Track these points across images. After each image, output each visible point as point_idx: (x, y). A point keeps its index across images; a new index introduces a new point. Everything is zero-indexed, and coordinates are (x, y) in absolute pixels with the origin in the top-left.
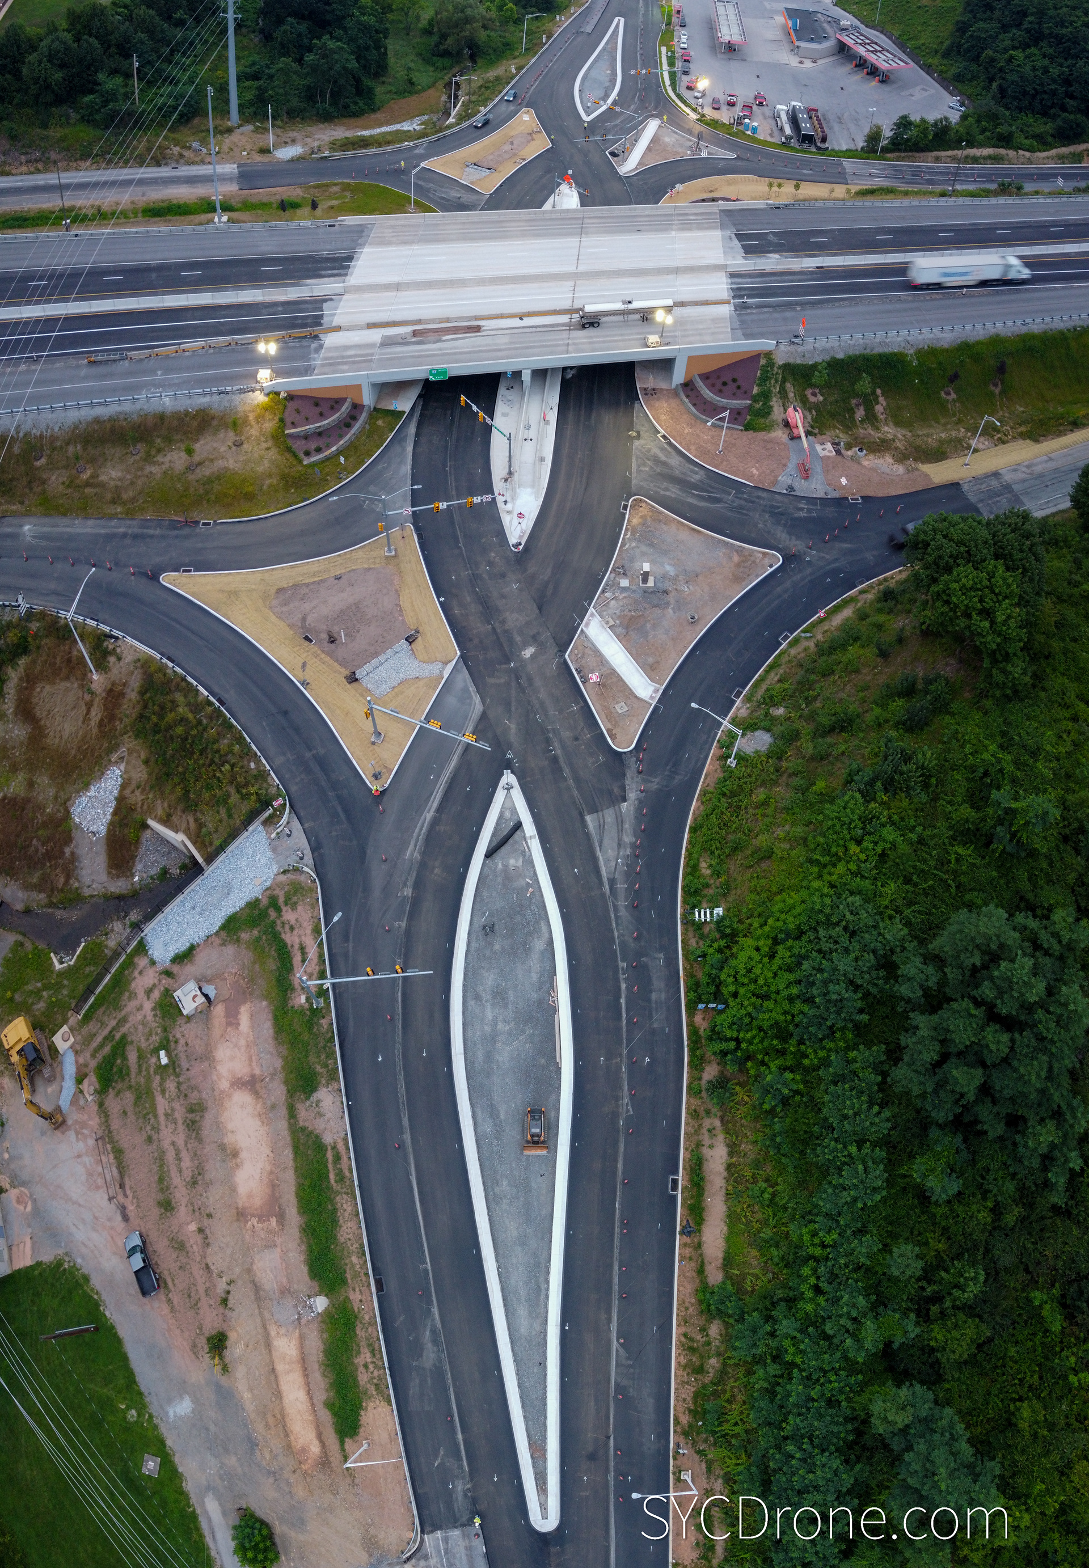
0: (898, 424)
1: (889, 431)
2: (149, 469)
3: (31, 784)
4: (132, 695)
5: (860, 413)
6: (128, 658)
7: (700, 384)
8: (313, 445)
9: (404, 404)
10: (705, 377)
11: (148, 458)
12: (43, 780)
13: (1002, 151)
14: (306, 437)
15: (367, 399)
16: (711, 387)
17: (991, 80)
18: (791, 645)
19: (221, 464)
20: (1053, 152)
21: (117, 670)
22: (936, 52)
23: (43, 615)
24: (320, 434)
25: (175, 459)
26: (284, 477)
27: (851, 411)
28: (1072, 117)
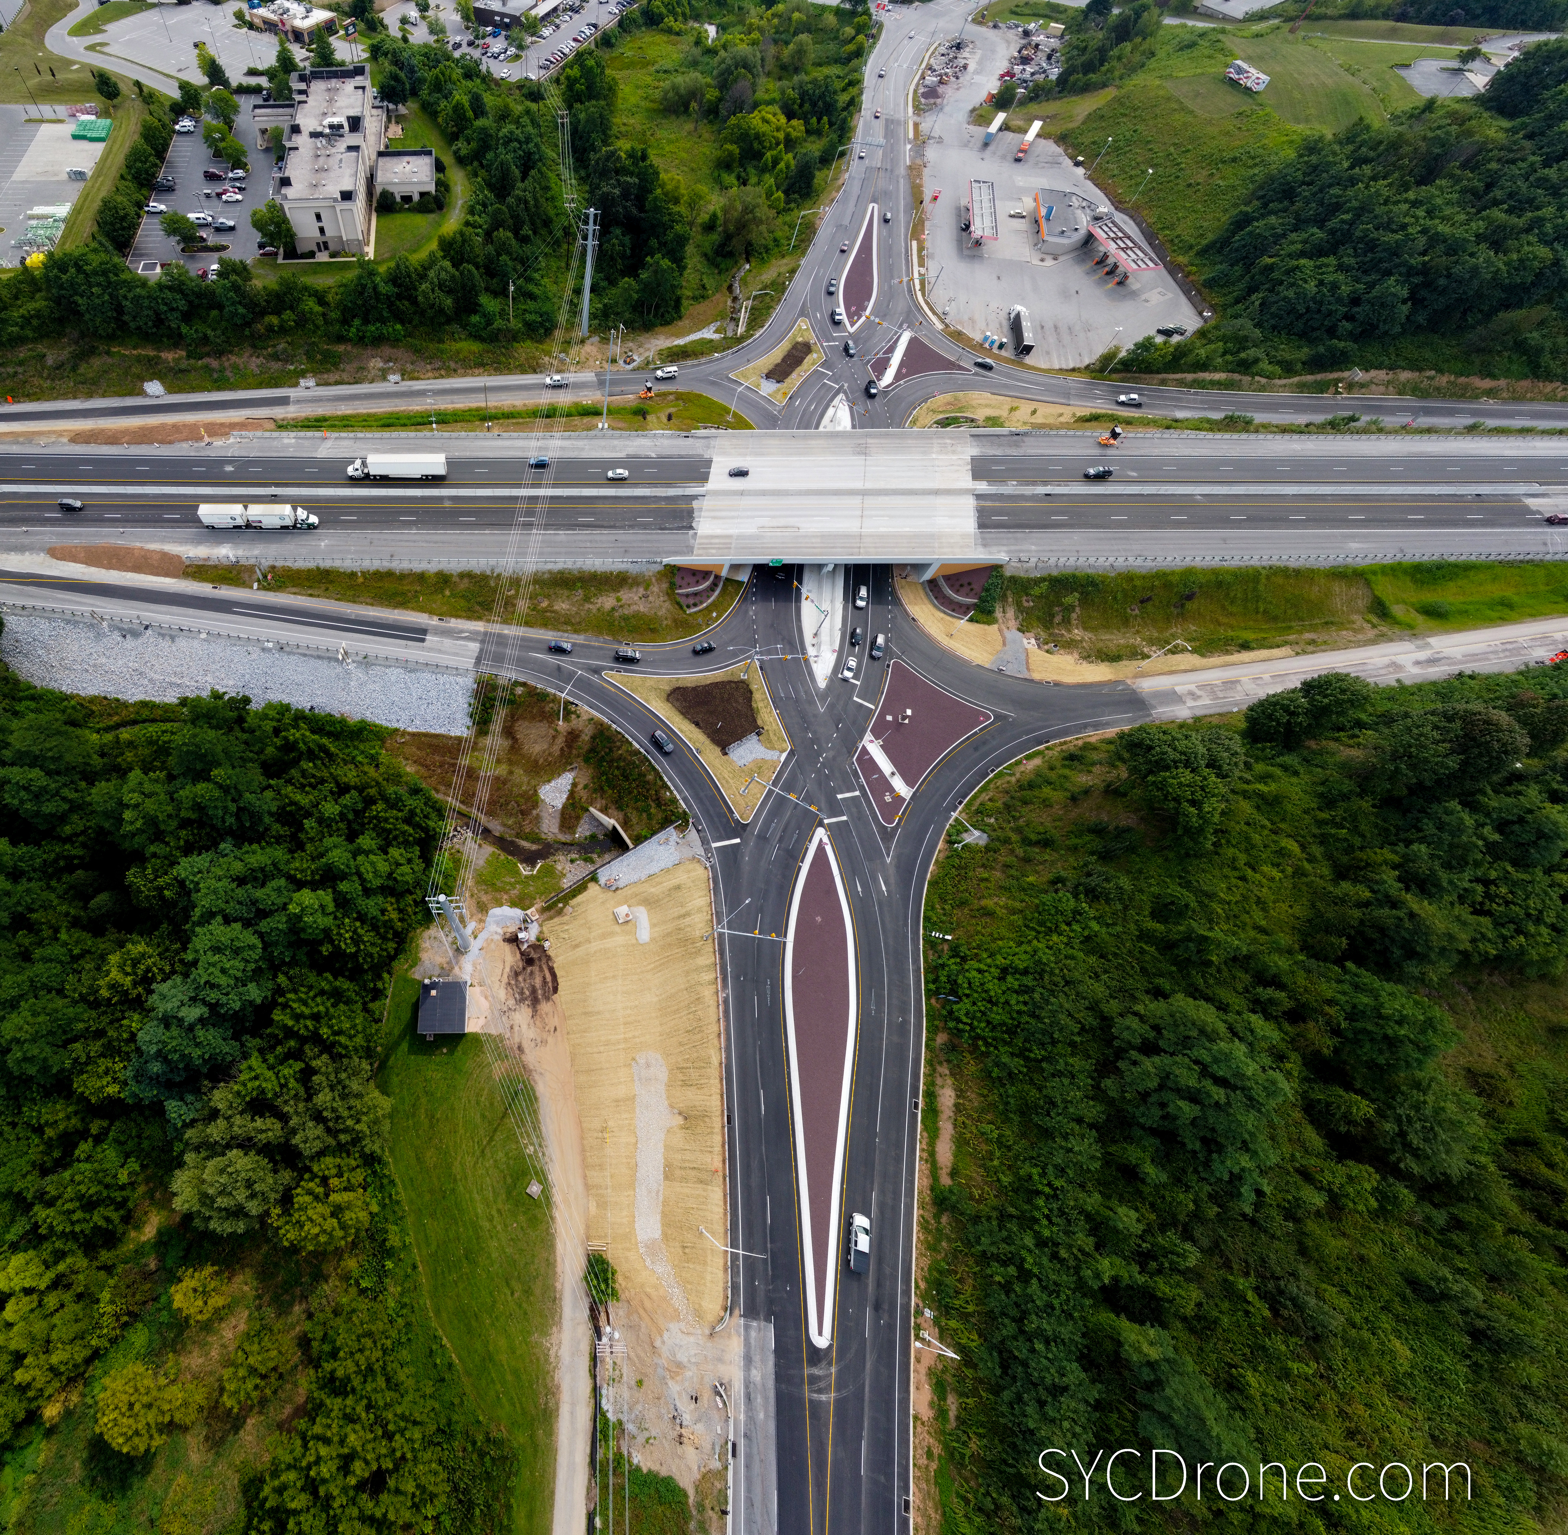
0: (1085, 629)
1: (1077, 633)
2: (587, 606)
3: (511, 773)
4: (586, 737)
5: (1058, 619)
6: (585, 717)
7: (942, 583)
8: (691, 601)
9: (744, 577)
10: (948, 578)
11: (587, 599)
12: (519, 772)
13: (1236, 376)
14: (687, 595)
15: (724, 573)
16: (951, 587)
17: (1252, 290)
18: (996, 777)
19: (635, 608)
20: (1296, 380)
21: (575, 722)
22: (1191, 247)
23: (524, 684)
24: (695, 594)
25: (607, 602)
26: (675, 621)
27: (1052, 616)
28: (1342, 344)
